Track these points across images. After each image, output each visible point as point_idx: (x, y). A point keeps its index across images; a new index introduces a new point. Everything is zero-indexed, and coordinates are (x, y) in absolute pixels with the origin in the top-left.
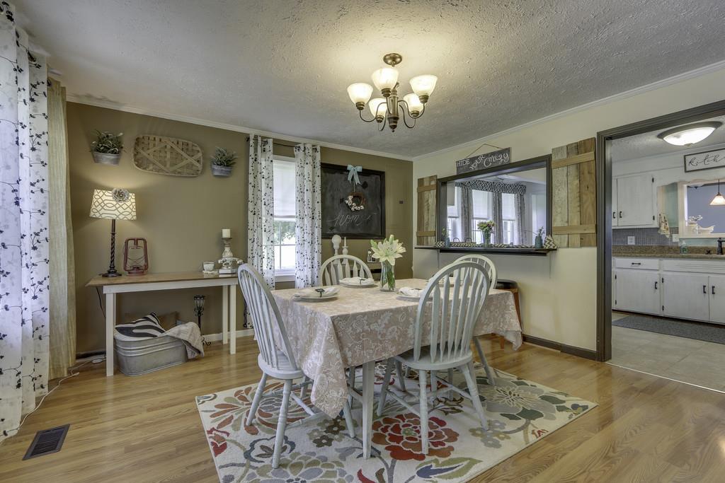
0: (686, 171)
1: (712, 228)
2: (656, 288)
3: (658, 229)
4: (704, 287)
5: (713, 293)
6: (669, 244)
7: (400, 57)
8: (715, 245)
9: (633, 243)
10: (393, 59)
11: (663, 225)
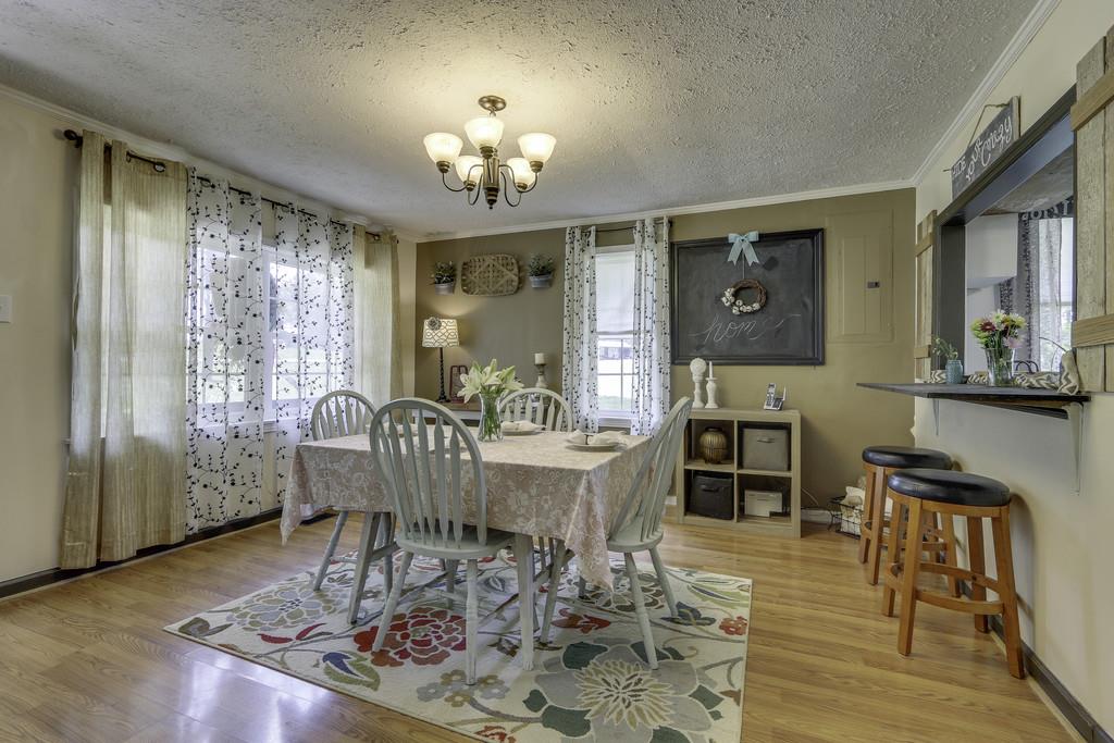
7: (504, 104)
10: (493, 104)
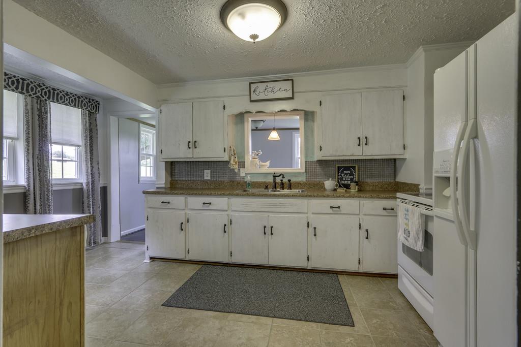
0: (251, 101)
1: (268, 163)
2: (225, 232)
3: (228, 162)
4: (265, 227)
5: (272, 234)
6: (238, 179)
8: (270, 179)
9: (209, 178)
11: (233, 158)
